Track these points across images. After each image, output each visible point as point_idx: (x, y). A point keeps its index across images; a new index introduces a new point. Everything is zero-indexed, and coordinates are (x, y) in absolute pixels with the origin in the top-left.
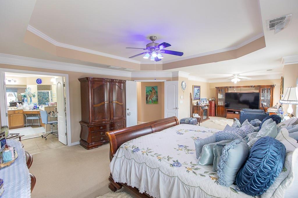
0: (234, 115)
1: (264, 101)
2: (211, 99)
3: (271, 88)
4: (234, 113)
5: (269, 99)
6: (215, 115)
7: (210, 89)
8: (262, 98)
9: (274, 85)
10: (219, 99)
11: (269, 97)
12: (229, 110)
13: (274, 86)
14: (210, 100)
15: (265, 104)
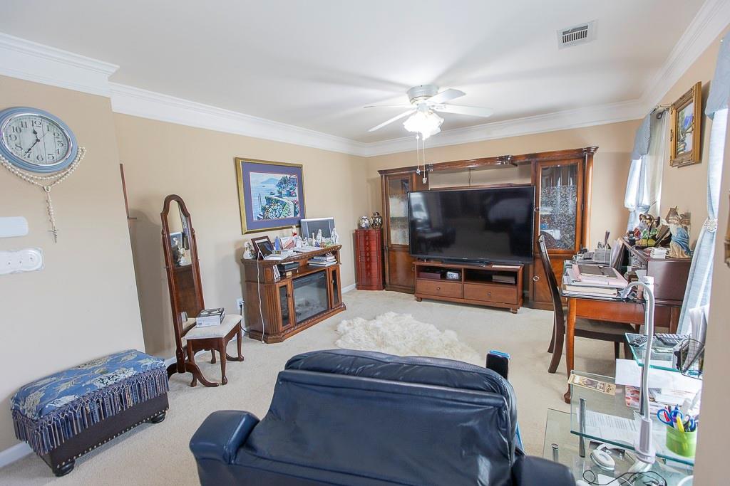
0: (442, 284)
1: (550, 220)
2: (367, 222)
3: (581, 161)
4: (444, 276)
5: (570, 211)
6: (384, 286)
7: (368, 181)
8: (543, 211)
9: (589, 149)
10: (393, 219)
11: (571, 203)
12: (425, 264)
13: (591, 156)
14: (363, 225)
15: (556, 234)
